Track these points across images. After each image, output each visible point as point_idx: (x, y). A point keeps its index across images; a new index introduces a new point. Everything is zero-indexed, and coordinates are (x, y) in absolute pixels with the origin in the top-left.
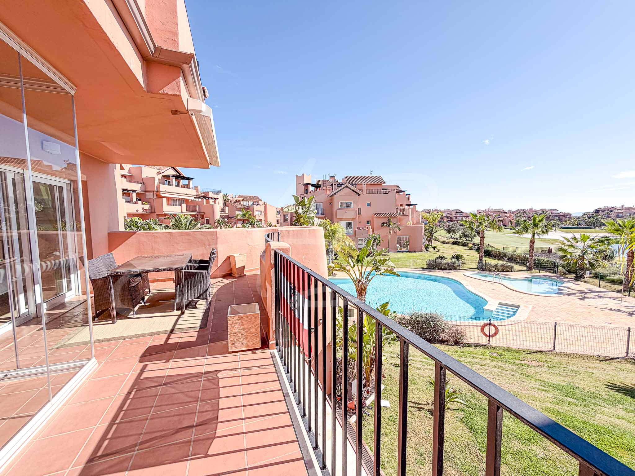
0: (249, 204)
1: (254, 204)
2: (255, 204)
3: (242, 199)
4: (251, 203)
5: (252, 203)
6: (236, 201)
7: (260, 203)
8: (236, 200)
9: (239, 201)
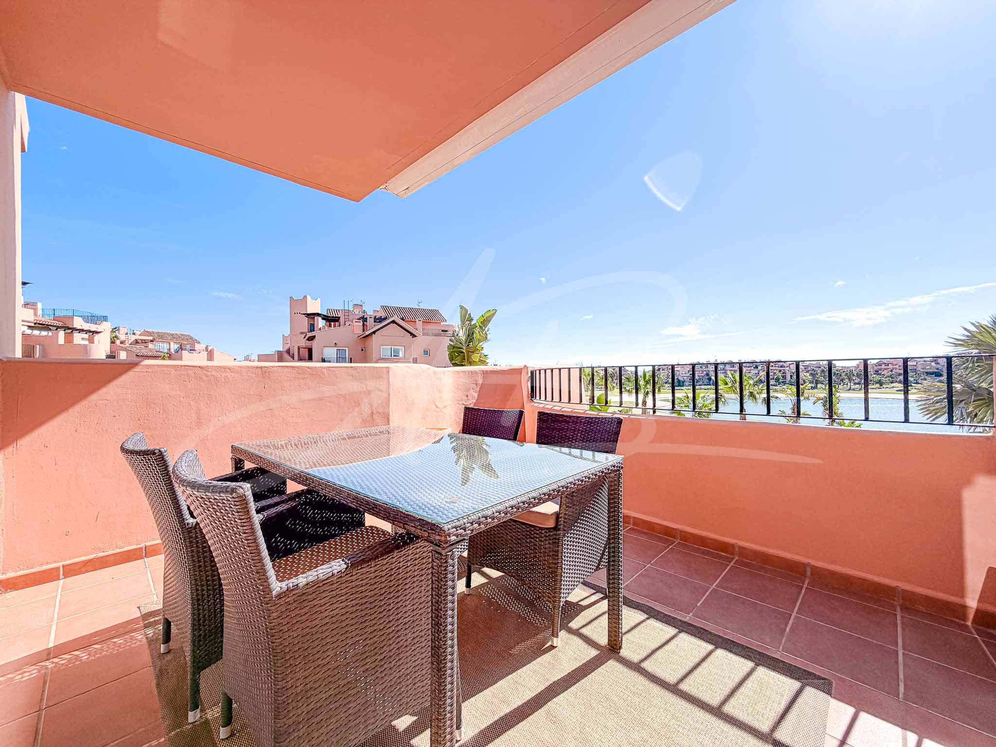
0: (169, 349)
1: (182, 349)
2: (185, 350)
3: (151, 338)
4: (174, 347)
5: (176, 346)
6: (136, 342)
7: (197, 347)
8: (136, 340)
9: (144, 342)
